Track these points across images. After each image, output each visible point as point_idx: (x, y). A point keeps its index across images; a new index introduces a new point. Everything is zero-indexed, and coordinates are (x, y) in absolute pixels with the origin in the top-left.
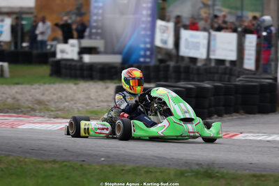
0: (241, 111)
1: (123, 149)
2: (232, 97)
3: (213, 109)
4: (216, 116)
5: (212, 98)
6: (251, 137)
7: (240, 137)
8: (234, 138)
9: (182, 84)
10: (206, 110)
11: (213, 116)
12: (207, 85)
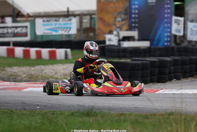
0: (195, 76)
2: (187, 66)
3: (173, 75)
4: (175, 80)
10: (167, 76)
12: (168, 59)
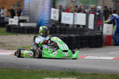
0: (88, 47)
1: (37, 63)
2: (84, 41)
3: (75, 46)
4: (77, 49)
5: (75, 41)
6: (91, 57)
7: (87, 58)
8: (85, 58)
9: (62, 35)
10: (72, 46)
11: (75, 49)
12: (73, 36)
